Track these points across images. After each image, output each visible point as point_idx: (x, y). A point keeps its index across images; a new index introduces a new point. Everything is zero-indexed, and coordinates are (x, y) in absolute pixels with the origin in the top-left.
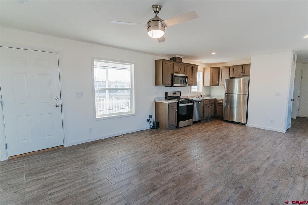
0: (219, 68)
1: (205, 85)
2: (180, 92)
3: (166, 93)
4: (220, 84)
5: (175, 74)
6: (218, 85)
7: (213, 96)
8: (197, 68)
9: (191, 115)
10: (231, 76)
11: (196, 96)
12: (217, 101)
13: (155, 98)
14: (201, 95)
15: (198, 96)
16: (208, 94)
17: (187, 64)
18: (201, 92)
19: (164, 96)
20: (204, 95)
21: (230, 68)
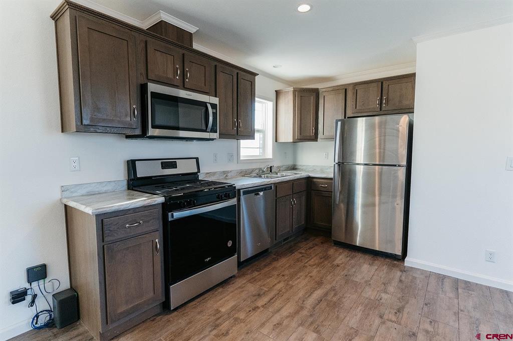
0: (316, 92)
1: (282, 139)
2: (197, 159)
3: (131, 165)
4: (320, 135)
5: (152, 87)
6: (315, 138)
7: (304, 168)
8: (252, 84)
9: (230, 244)
10: (349, 114)
11: (257, 171)
12: (314, 183)
13: (64, 189)
14: (271, 167)
15: (260, 169)
16: (290, 163)
17: (216, 63)
18: (271, 157)
19: (120, 175)
20: (278, 167)
21: (346, 90)
